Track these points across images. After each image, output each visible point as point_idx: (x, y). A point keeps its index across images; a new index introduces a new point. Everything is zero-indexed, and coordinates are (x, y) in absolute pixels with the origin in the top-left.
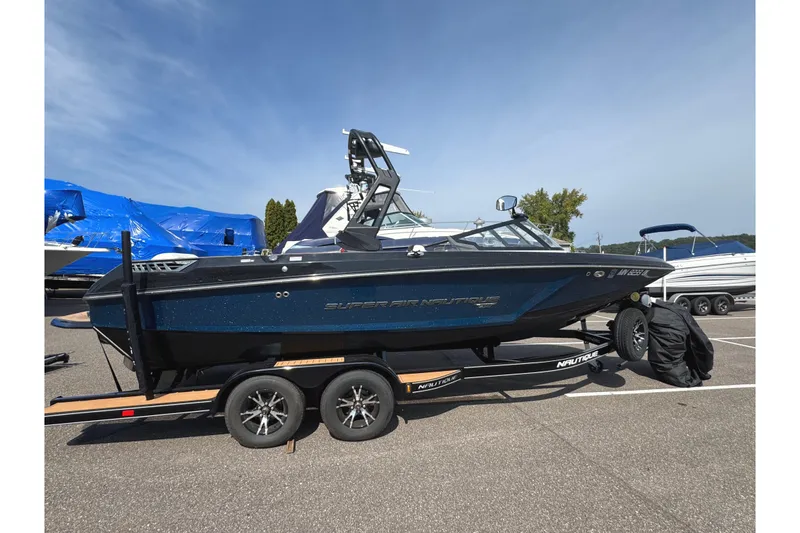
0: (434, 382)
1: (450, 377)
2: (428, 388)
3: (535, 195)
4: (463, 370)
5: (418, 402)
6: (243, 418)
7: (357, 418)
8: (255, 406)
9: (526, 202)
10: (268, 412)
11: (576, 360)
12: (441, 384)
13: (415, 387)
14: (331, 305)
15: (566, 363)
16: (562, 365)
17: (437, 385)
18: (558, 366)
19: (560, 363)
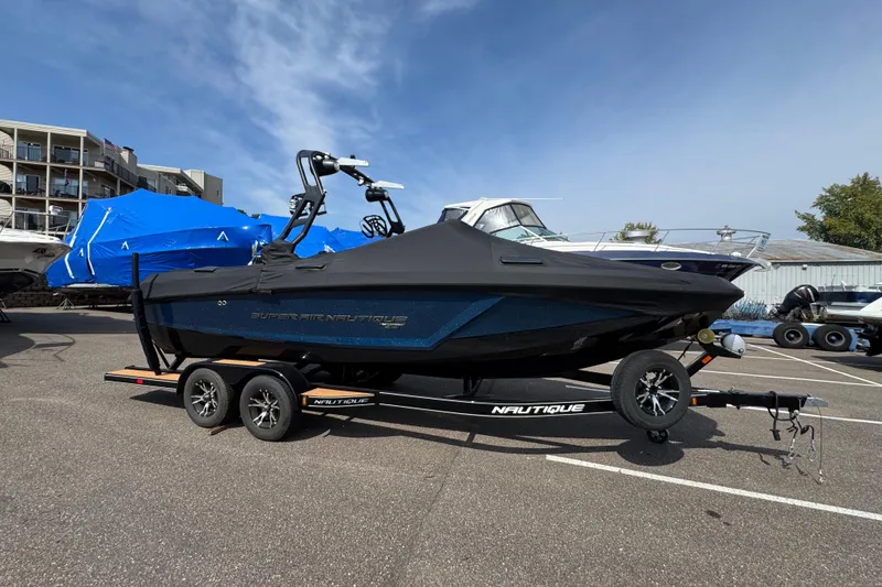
0: (332, 400)
1: (358, 399)
2: (324, 404)
3: (849, 184)
4: (377, 395)
5: (314, 413)
6: (193, 400)
7: (266, 420)
8: (202, 393)
9: (833, 198)
10: (210, 399)
11: (529, 409)
12: (342, 404)
13: (311, 401)
14: (255, 315)
15: (508, 409)
16: (501, 411)
17: (337, 404)
18: (494, 411)
19: (496, 409)
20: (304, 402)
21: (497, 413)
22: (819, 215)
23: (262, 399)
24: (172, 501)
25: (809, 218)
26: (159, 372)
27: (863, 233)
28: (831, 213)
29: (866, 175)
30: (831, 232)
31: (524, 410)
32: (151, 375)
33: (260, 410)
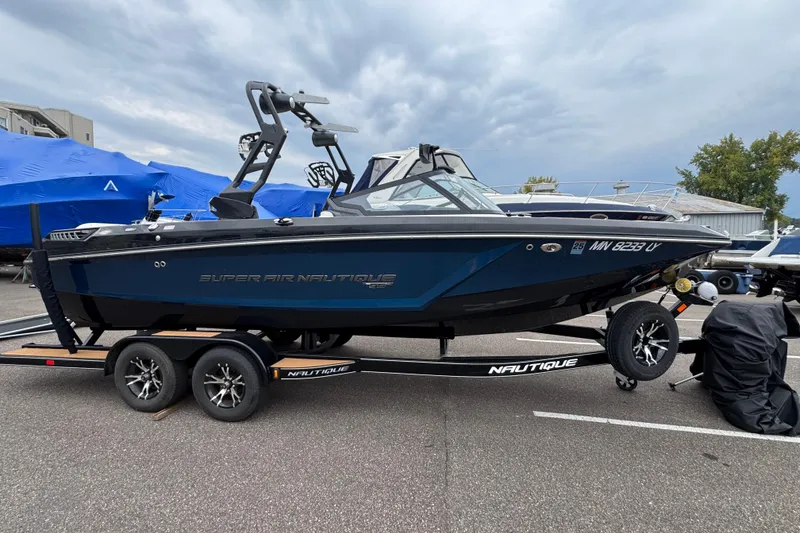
0: (309, 371)
1: (337, 367)
2: (300, 376)
3: (719, 144)
4: (359, 361)
6: (128, 381)
7: (228, 397)
8: (138, 371)
9: (705, 156)
10: (150, 379)
11: (526, 367)
12: (320, 374)
13: (284, 373)
14: (205, 277)
15: (505, 369)
16: (498, 371)
17: (314, 375)
18: (491, 372)
19: (493, 369)
20: (276, 375)
21: (494, 373)
22: (695, 171)
23: (220, 374)
24: (142, 509)
25: (687, 175)
26: (73, 350)
27: (729, 188)
28: (705, 169)
29: (731, 136)
30: (705, 187)
31: (522, 368)
32: (65, 354)
33: (217, 388)
